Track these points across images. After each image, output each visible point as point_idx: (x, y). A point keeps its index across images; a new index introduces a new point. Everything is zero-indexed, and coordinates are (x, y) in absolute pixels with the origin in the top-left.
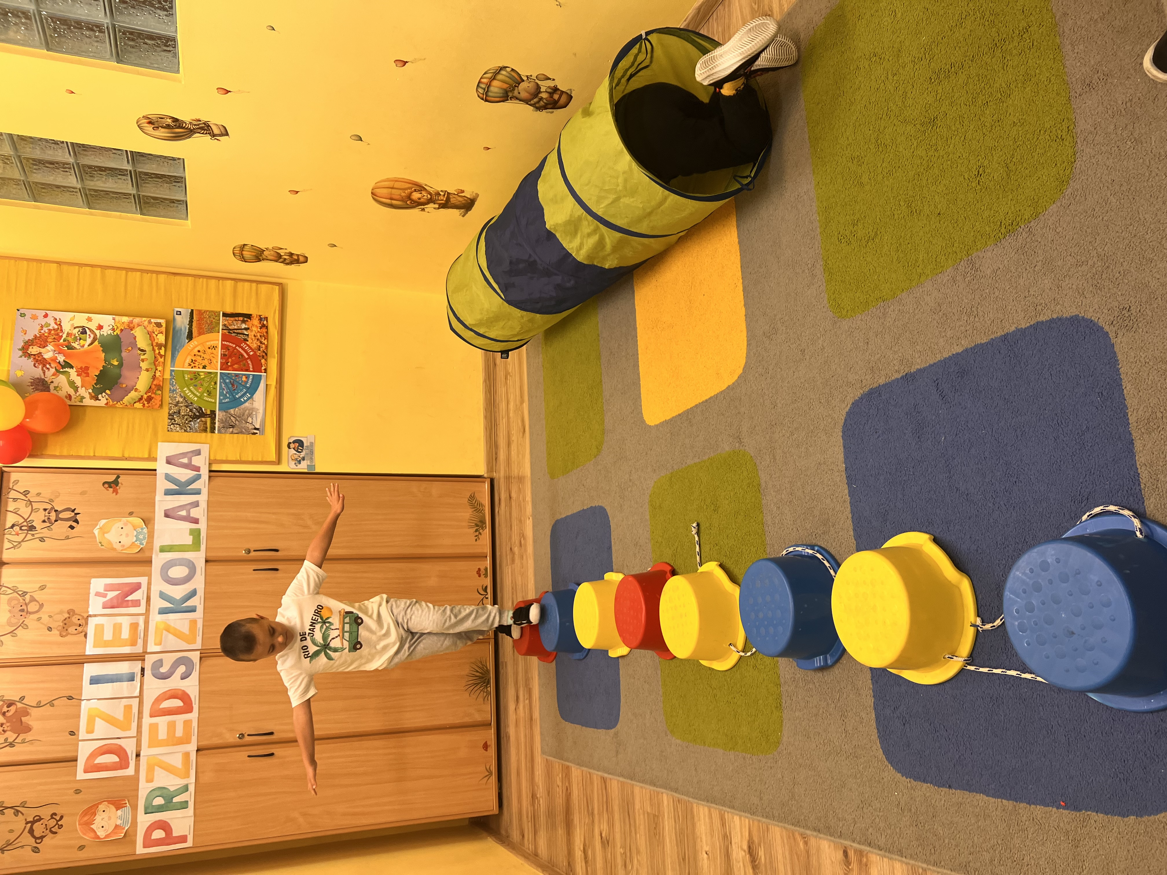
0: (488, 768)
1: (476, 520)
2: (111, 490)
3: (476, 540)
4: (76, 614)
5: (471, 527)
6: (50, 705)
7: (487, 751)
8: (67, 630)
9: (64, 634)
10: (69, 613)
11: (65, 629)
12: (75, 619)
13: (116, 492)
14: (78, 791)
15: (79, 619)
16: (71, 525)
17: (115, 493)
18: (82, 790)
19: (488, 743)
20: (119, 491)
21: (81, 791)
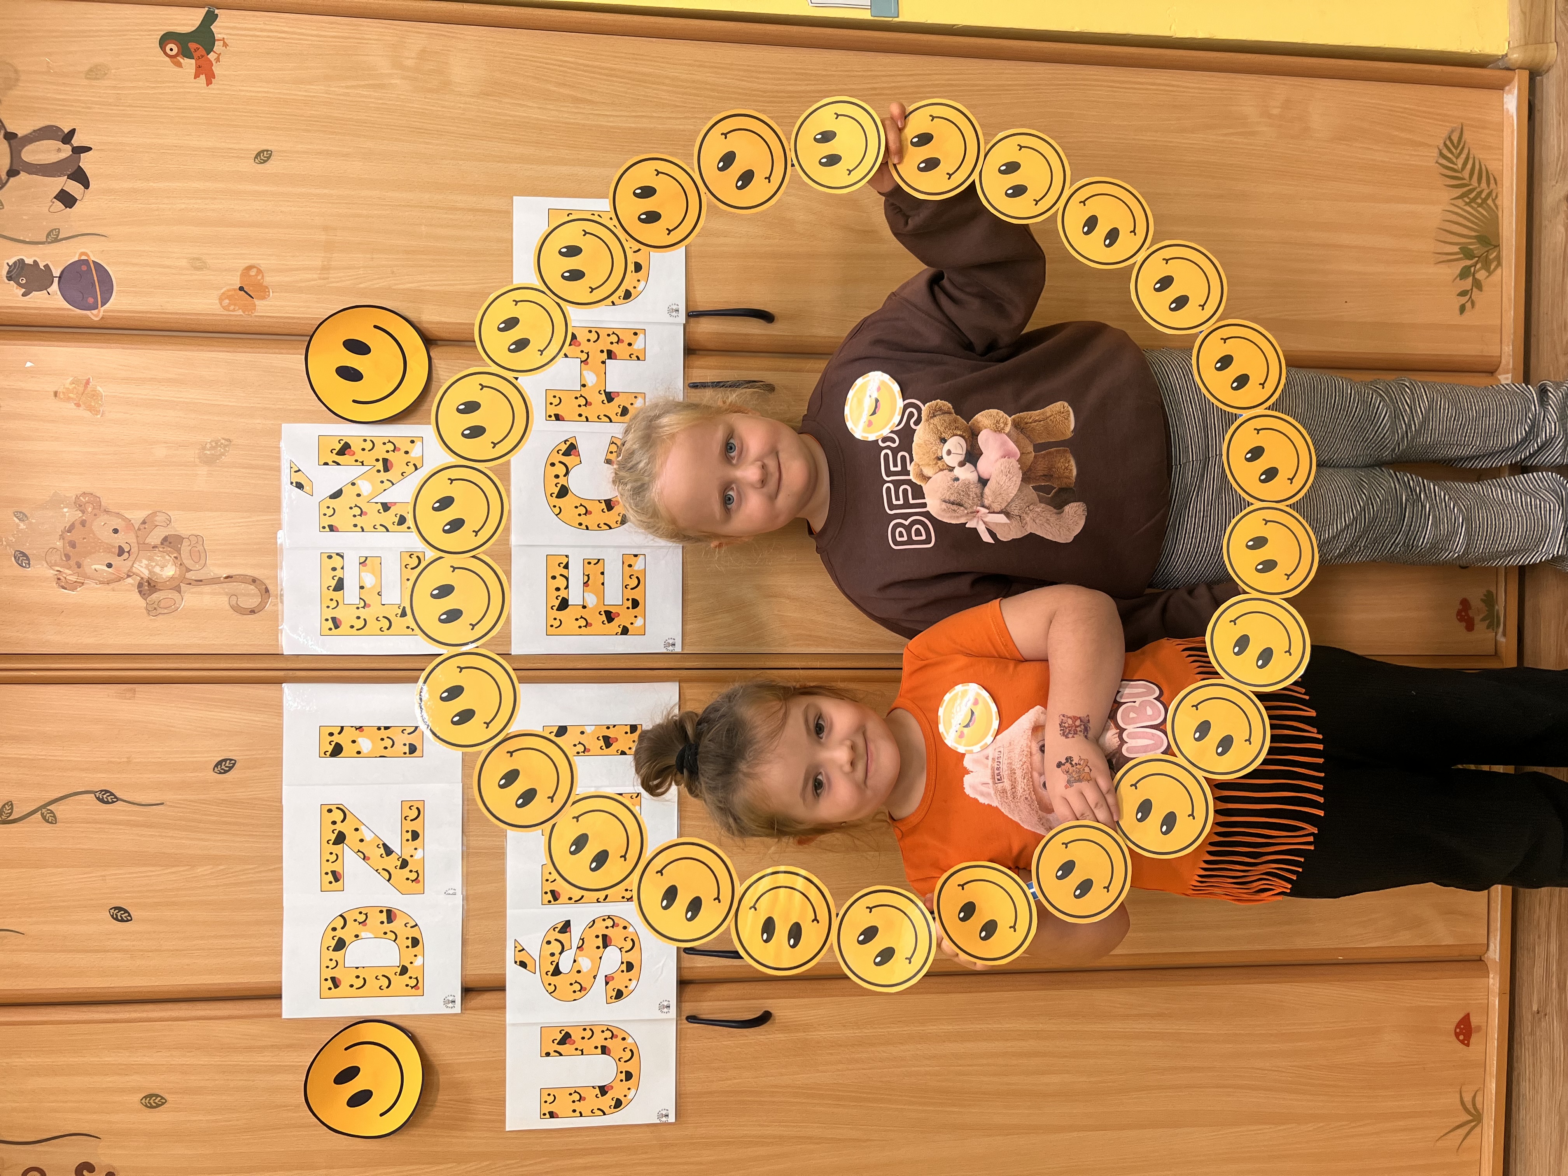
0: (1468, 1099)
1: (1465, 232)
2: (189, 64)
3: (1462, 309)
4: (106, 511)
5: (1447, 260)
6: (44, 817)
7: (1468, 1045)
8: (79, 566)
9: (73, 578)
10: (81, 507)
11: (72, 562)
12: (101, 528)
13: (205, 71)
14: (154, 1101)
15: (116, 531)
16: (62, 191)
17: (203, 77)
18: (166, 1096)
19: (1474, 1021)
20: (216, 69)
21: (163, 1102)
